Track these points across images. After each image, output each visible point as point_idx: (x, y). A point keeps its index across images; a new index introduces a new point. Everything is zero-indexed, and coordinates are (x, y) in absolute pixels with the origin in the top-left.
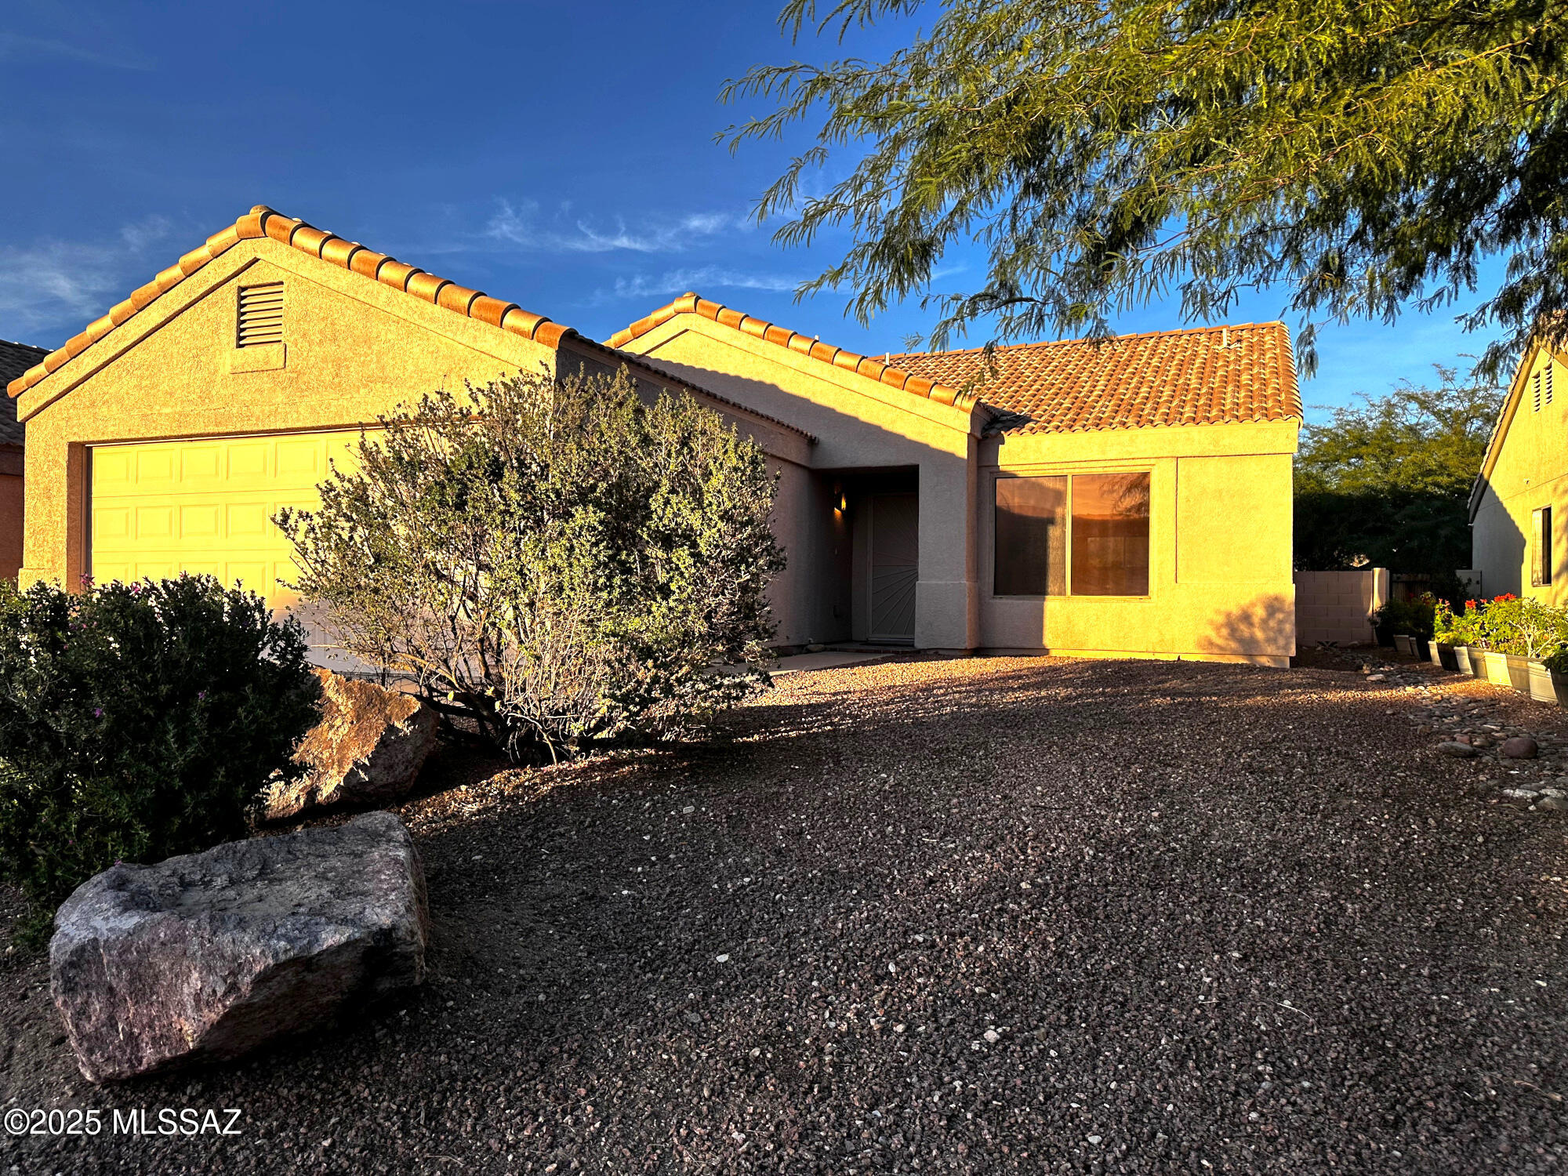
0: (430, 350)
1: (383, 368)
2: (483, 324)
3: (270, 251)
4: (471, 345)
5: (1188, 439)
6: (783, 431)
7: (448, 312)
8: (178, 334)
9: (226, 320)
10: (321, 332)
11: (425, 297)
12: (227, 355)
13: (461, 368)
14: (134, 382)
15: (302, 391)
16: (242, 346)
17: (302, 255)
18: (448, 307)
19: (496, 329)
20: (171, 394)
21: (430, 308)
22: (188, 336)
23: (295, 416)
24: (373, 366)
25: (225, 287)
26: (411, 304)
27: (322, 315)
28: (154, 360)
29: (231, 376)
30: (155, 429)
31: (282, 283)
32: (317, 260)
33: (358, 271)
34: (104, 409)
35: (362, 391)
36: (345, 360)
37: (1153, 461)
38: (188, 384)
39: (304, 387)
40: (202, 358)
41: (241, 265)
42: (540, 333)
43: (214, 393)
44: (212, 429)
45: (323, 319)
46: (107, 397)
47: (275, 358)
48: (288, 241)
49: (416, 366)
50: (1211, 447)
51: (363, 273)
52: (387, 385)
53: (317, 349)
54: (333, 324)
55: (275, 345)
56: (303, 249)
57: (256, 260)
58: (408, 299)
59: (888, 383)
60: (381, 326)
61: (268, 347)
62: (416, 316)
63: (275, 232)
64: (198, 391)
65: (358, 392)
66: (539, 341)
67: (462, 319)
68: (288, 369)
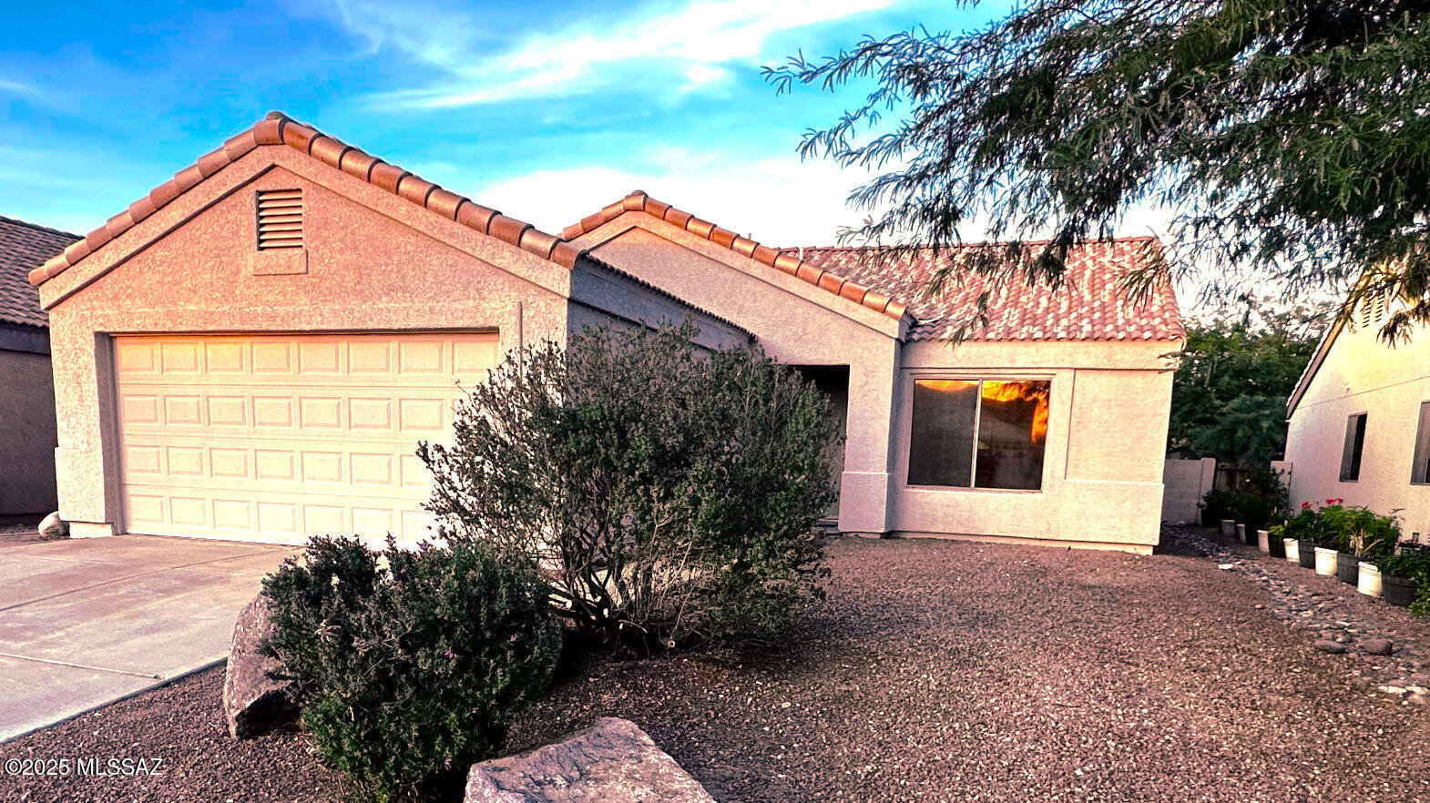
0: (449, 263)
1: (403, 279)
2: (501, 242)
3: (288, 158)
4: (489, 261)
5: (1086, 353)
6: (730, 331)
7: (467, 229)
8: (197, 234)
9: (246, 223)
10: (341, 240)
11: (444, 213)
12: (250, 256)
13: (479, 282)
14: (158, 277)
15: (325, 295)
16: (262, 249)
17: (322, 166)
18: (468, 224)
19: (514, 248)
20: (194, 291)
21: (449, 223)
22: (208, 236)
23: (319, 319)
24: (394, 276)
25: (244, 191)
26: (430, 219)
27: (341, 224)
28: (176, 258)
29: (254, 278)
30: (181, 323)
31: (299, 190)
32: (336, 171)
33: (379, 184)
34: (129, 302)
35: (384, 298)
36: (366, 268)
37: (1053, 371)
38: (212, 283)
39: (326, 292)
40: (224, 258)
41: (259, 170)
42: (557, 254)
43: (237, 292)
44: (237, 326)
45: (343, 228)
46: (130, 291)
47: (297, 263)
48: (306, 150)
49: (435, 277)
50: (1105, 361)
51: (383, 187)
52: (407, 295)
53: (339, 257)
54: (353, 233)
55: (297, 251)
56: (323, 160)
57: (273, 166)
58: (428, 214)
59: (825, 288)
60: (401, 239)
61: (289, 252)
62: (435, 231)
63: (295, 140)
64: (222, 290)
65: (380, 299)
66: (555, 261)
67: (480, 236)
68: (310, 274)
